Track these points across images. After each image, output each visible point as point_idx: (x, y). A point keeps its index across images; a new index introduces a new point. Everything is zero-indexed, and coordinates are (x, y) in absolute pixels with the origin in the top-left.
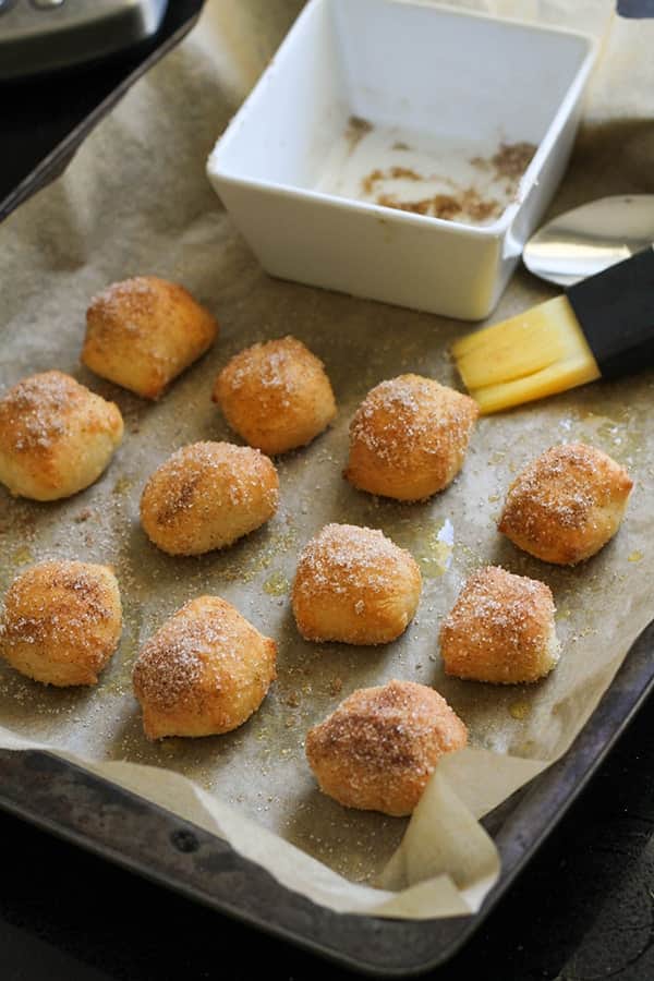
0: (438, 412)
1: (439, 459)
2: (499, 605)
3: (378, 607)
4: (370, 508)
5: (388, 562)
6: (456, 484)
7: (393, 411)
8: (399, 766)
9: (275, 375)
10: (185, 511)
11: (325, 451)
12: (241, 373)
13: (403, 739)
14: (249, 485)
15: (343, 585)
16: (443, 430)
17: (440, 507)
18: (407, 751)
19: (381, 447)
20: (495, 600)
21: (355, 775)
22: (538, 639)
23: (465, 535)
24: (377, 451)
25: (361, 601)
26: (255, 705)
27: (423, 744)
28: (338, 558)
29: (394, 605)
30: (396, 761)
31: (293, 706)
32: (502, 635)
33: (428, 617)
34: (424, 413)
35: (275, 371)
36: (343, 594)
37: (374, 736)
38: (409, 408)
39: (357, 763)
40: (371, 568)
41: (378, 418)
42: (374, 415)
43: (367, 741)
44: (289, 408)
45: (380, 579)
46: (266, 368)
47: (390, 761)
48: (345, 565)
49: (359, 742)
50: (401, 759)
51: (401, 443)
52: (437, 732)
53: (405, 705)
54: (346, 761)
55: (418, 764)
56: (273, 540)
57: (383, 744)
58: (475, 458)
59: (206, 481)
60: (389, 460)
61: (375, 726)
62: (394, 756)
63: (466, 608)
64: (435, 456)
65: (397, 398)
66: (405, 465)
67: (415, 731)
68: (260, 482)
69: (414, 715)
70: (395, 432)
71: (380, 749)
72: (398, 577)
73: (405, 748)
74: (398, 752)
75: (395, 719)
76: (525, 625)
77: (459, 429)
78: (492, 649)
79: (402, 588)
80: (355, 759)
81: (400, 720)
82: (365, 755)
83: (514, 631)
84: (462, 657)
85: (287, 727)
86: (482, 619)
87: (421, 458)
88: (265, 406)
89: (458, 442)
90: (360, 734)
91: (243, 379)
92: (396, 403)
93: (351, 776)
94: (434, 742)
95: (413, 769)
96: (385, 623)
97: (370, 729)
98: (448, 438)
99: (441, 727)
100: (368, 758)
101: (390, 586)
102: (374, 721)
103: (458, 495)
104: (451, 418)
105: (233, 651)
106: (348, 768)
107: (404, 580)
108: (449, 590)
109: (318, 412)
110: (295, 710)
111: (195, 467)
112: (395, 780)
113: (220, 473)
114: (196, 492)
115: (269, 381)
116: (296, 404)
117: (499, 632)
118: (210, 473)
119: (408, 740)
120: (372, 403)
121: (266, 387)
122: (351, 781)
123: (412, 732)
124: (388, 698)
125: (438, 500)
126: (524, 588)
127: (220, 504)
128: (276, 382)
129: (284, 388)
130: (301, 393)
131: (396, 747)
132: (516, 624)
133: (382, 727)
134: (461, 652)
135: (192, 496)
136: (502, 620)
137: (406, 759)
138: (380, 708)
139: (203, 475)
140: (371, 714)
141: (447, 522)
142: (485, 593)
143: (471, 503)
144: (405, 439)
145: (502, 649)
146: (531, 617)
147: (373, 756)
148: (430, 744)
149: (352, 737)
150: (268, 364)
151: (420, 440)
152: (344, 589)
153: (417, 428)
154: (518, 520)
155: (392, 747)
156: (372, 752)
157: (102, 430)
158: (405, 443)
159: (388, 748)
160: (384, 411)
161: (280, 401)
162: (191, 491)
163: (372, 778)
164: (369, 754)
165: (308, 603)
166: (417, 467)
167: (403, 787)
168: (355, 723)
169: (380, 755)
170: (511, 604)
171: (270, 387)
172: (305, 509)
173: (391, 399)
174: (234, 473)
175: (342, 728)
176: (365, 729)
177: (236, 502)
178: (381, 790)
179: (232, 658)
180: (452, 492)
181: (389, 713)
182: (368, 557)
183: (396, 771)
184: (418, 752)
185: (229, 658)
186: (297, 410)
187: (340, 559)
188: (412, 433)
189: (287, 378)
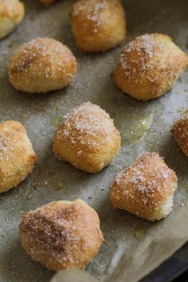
0: (163, 61)
1: (155, 85)
2: (145, 180)
3: (89, 157)
4: (118, 96)
5: (102, 135)
6: (165, 96)
7: (139, 54)
8: (56, 252)
9: (95, 14)
10: (23, 73)
11: (112, 57)
12: (81, 8)
13: (63, 239)
14: (57, 69)
15: (75, 140)
16: (162, 70)
17: (151, 107)
18: (62, 246)
19: (128, 70)
20: (144, 176)
21: (34, 247)
22: (158, 204)
23: (157, 125)
24: (125, 71)
25: (81, 151)
26: (14, 184)
27: (72, 245)
28: (78, 125)
29: (97, 158)
30: (55, 248)
31: (36, 189)
32: (140, 196)
33: (119, 165)
34: (156, 59)
35: (96, 12)
36: (73, 144)
37: (49, 232)
38: (148, 54)
39: (36, 242)
40: (92, 136)
41: (132, 54)
42: (131, 52)
43: (44, 234)
44: (97, 33)
45: (94, 143)
46: (92, 10)
47: (52, 248)
48: (80, 130)
49: (41, 232)
50: (58, 249)
51: (138, 71)
52: (82, 241)
53: (72, 220)
54: (32, 239)
55: (66, 255)
56: (67, 96)
57: (52, 238)
58: (180, 85)
59: (37, 61)
60: (129, 77)
61: (52, 227)
62: (56, 246)
63: (129, 174)
64: (153, 83)
65: (144, 47)
66: (137, 83)
67: (71, 237)
68: (63, 69)
69: (74, 227)
70: (137, 65)
71: (50, 240)
72: (104, 144)
73: (62, 244)
74: (58, 244)
75: (62, 227)
76: (153, 195)
77: (172, 72)
78: (133, 201)
79: (104, 150)
80: (36, 240)
81: (65, 228)
82: (41, 240)
83: (147, 196)
84: (117, 199)
85: (28, 199)
86: (133, 184)
87: (145, 82)
88: (85, 29)
89: (169, 78)
90: (43, 228)
91: (81, 11)
92: (143, 50)
93: (32, 247)
94: (78, 246)
95: (62, 256)
96: (90, 165)
97: (48, 228)
98: (164, 75)
99: (85, 238)
100: (42, 242)
101: (98, 148)
102: (52, 225)
103: (163, 103)
104: (169, 65)
105: (8, 157)
106: (32, 243)
107: (107, 147)
108: (136, 153)
109: (111, 39)
110: (35, 191)
111: (35, 52)
112: (52, 258)
113: (45, 59)
114: (31, 65)
115: (90, 17)
116: (101, 32)
117: (139, 194)
118: (40, 57)
119: (65, 240)
120: (133, 45)
121: (88, 20)
122: (31, 249)
123: (69, 237)
124: (66, 213)
125: (152, 102)
126: (162, 175)
127: (40, 74)
128: (94, 18)
129: (97, 23)
130: (105, 27)
131: (58, 242)
132: (149, 193)
133: (55, 230)
134: (117, 197)
135: (29, 66)
136: (142, 188)
137: (60, 250)
138: (58, 218)
139: (37, 57)
140: (52, 220)
141: (152, 116)
142: (141, 170)
143: (168, 109)
144: (140, 70)
145: (138, 203)
146: (158, 192)
147: (45, 242)
148: (75, 246)
149: (38, 229)
150: (94, 8)
151: (148, 72)
152: (75, 142)
153: (148, 66)
154: (178, 132)
155: (56, 241)
156: (45, 240)
157: (8, 16)
158: (140, 72)
159: (54, 240)
160: (136, 52)
161: (93, 28)
162: (29, 63)
163: (42, 252)
164: (43, 240)
165: (58, 142)
166: (142, 85)
167: (55, 262)
168: (43, 222)
169: (49, 243)
170: (151, 181)
171: (90, 20)
172: (88, 85)
173: (141, 47)
174: (51, 61)
175: (36, 221)
176: (46, 227)
177: (47, 76)
178: (45, 259)
179: (6, 161)
180: (161, 100)
181: (61, 222)
182: (93, 130)
183: (54, 254)
184: (68, 248)
185: (5, 160)
186: (100, 35)
187: (78, 126)
188: (144, 68)
189: (100, 18)
